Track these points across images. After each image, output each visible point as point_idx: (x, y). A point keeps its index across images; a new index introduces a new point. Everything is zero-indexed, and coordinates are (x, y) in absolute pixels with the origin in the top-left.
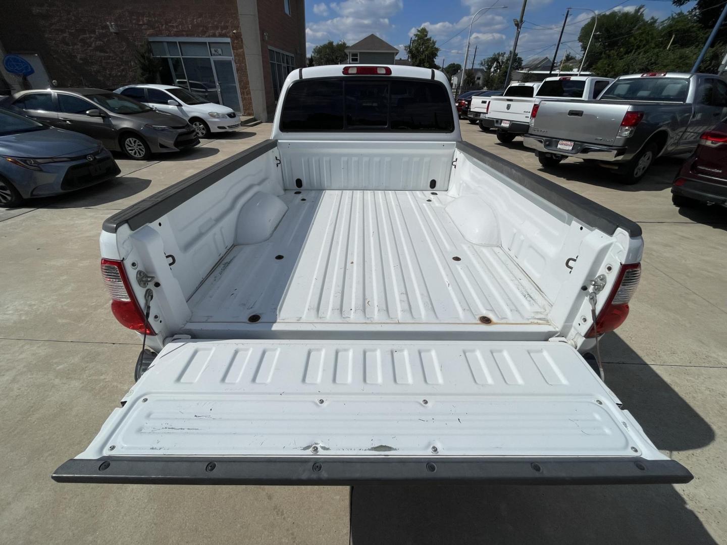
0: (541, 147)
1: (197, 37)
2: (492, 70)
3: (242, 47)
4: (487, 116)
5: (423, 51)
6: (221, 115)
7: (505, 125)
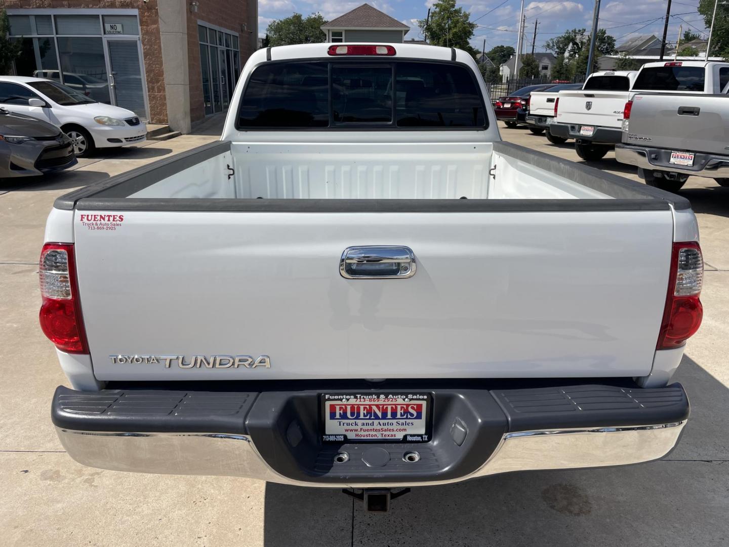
0: (643, 163)
1: (84, 7)
2: (567, 54)
3: (156, 22)
4: (556, 120)
5: (450, 29)
6: (114, 121)
7: (587, 132)
